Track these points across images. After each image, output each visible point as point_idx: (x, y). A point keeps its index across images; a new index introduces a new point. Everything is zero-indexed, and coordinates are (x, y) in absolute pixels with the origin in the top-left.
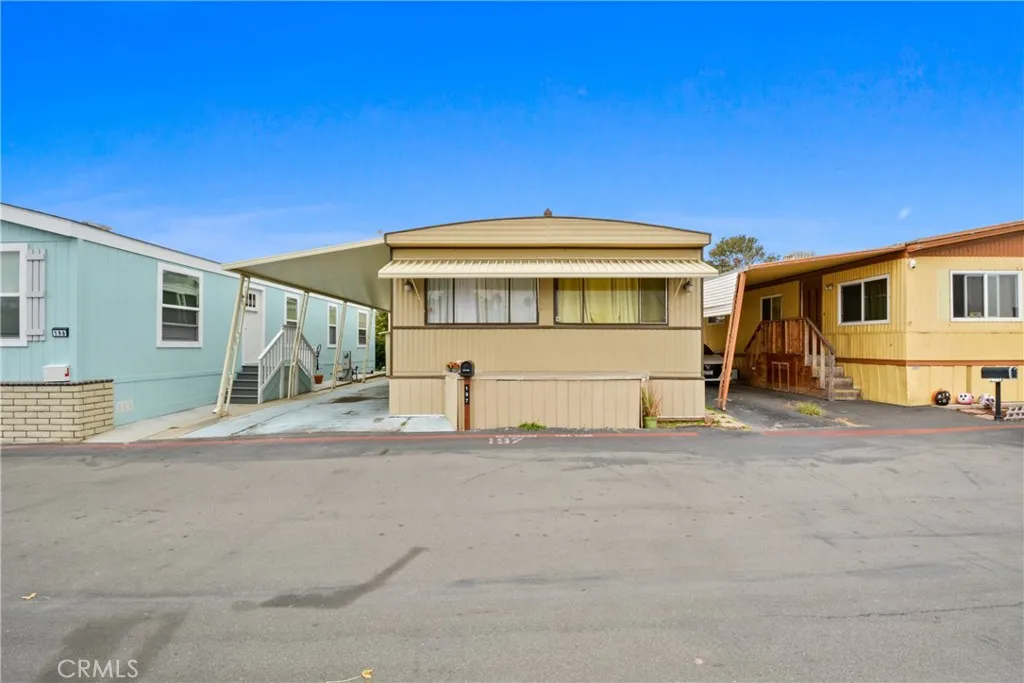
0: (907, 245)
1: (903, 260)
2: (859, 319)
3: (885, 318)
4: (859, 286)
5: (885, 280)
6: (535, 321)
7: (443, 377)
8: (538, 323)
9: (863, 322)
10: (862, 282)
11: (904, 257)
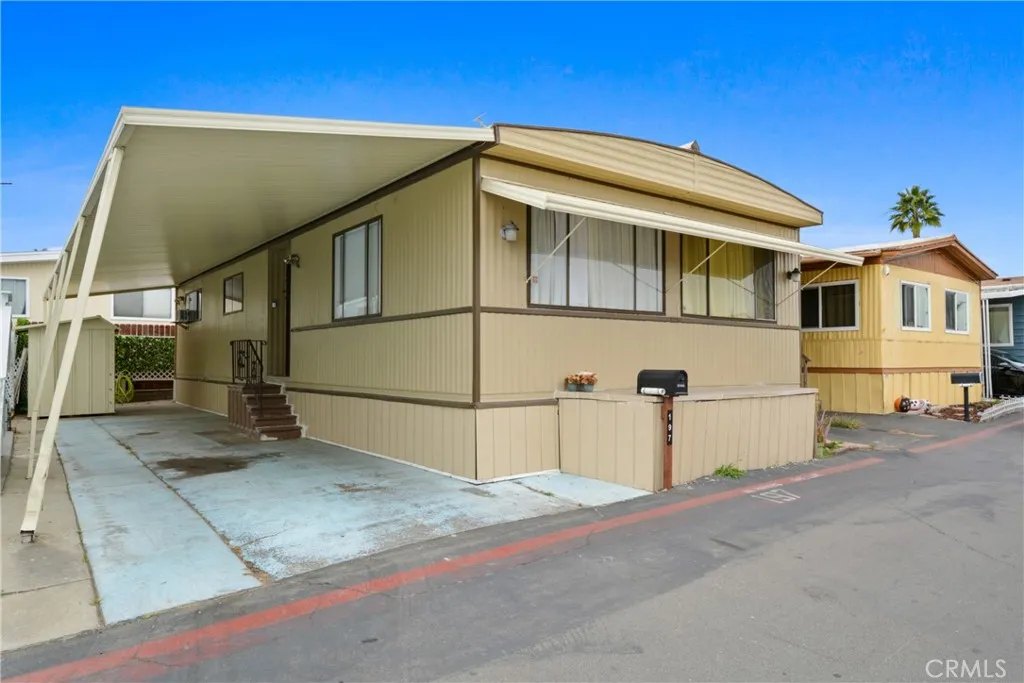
0: (883, 251)
1: (876, 266)
2: (817, 325)
3: (853, 324)
4: (817, 289)
5: (853, 285)
6: (660, 310)
7: (555, 402)
8: (664, 312)
9: (821, 329)
10: (820, 286)
11: (878, 263)
